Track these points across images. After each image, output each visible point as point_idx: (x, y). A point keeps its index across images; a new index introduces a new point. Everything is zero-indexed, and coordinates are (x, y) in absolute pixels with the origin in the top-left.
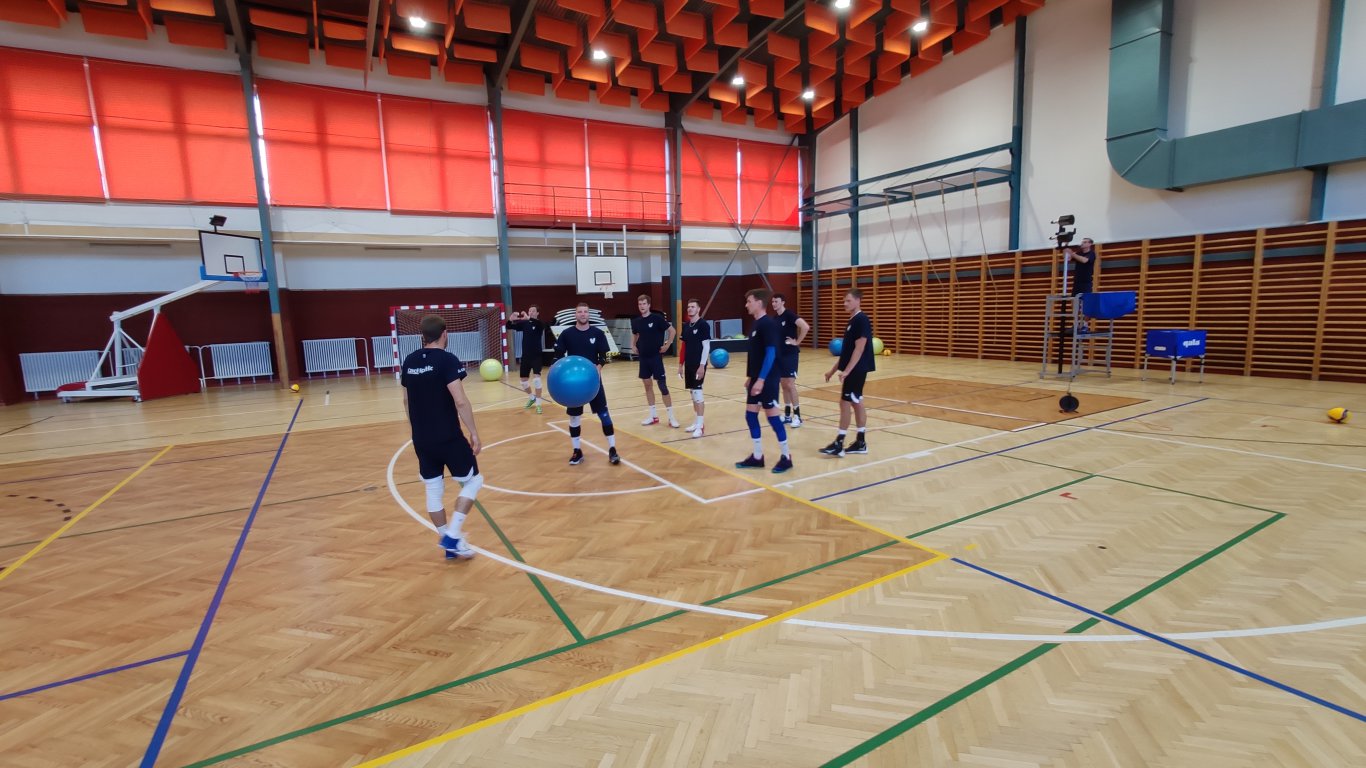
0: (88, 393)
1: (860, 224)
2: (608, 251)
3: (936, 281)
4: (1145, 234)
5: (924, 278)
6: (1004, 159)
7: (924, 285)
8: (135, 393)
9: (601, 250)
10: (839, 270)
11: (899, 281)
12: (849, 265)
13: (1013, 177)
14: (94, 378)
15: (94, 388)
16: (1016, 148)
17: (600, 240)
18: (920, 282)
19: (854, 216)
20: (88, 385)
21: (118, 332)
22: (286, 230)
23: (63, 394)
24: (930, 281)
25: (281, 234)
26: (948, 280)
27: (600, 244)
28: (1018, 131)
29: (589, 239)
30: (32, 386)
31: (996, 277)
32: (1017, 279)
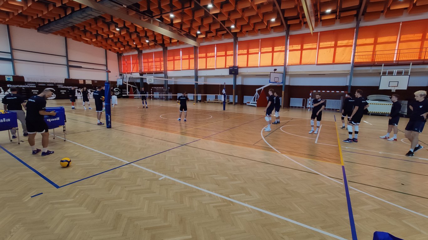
0: (250, 104)
8: (256, 105)
14: (252, 102)
15: (251, 103)
20: (250, 103)
21: (257, 93)
22: (289, 71)
23: (247, 104)
25: (288, 72)
30: (245, 102)
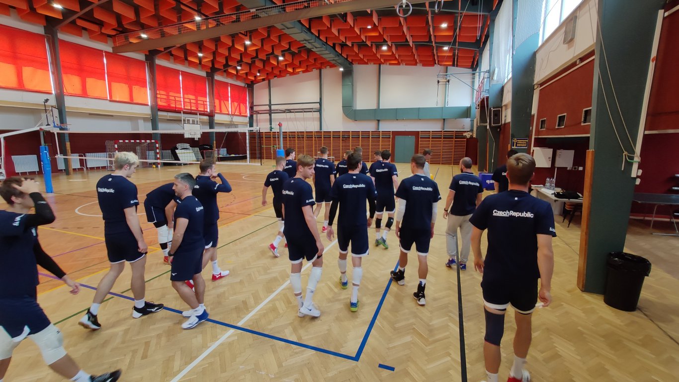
1: (272, 118)
2: (193, 123)
3: (300, 138)
4: (351, 130)
5: (296, 137)
6: (317, 106)
7: (296, 139)
9: (191, 122)
10: (265, 132)
11: (288, 137)
12: (269, 131)
13: (320, 111)
16: (320, 103)
17: (191, 118)
18: (295, 138)
19: (270, 115)
24: (298, 138)
26: (303, 138)
27: (191, 119)
28: (321, 99)
29: (188, 117)
31: (317, 138)
32: (323, 139)
